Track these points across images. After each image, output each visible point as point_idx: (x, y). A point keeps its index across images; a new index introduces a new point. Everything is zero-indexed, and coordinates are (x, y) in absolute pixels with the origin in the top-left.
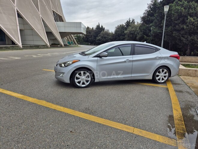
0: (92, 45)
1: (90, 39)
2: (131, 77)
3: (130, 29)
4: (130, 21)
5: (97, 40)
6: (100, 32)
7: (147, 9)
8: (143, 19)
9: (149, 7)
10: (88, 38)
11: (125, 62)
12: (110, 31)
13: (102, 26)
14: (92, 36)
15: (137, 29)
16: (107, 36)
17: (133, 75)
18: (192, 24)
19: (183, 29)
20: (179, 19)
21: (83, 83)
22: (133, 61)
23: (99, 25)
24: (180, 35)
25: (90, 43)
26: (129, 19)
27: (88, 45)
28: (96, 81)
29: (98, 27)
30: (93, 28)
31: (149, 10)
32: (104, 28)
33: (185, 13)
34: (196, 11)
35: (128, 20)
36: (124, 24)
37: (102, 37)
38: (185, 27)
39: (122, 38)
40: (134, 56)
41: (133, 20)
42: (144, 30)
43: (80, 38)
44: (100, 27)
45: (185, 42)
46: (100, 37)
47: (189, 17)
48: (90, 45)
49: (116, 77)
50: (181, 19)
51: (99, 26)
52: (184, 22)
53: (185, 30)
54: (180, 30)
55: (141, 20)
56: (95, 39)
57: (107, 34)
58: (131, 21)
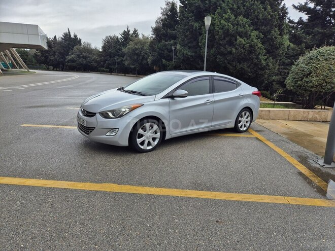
0: (57, 71)
1: (52, 58)
2: (212, 126)
3: (131, 45)
4: (129, 31)
5: (68, 62)
6: (73, 46)
7: (161, 15)
8: (156, 30)
9: (163, 14)
10: (46, 57)
11: (205, 104)
12: (93, 47)
13: (75, 36)
14: (54, 52)
15: (145, 48)
16: (87, 54)
17: (214, 123)
18: (243, 48)
19: (231, 52)
20: (224, 39)
21: (149, 144)
22: (215, 102)
23: (69, 32)
24: (226, 61)
25: (51, 67)
26: (128, 29)
27: (48, 69)
28: (168, 137)
29: (67, 36)
30: (55, 37)
31: (165, 18)
32: (80, 40)
33: (233, 31)
34: (245, 30)
35: (126, 30)
36: (120, 36)
37: (79, 56)
38: (234, 50)
39: (117, 59)
40: (214, 94)
41: (135, 31)
42: (159, 48)
43: (27, 56)
44: (72, 36)
45: (232, 71)
46: (72, 56)
47: (238, 37)
48: (53, 70)
49: (195, 127)
50: (227, 39)
51: (70, 35)
52: (231, 44)
53: (233, 54)
54: (226, 54)
55: (152, 33)
56: (62, 59)
57: (88, 50)
58: (131, 32)
